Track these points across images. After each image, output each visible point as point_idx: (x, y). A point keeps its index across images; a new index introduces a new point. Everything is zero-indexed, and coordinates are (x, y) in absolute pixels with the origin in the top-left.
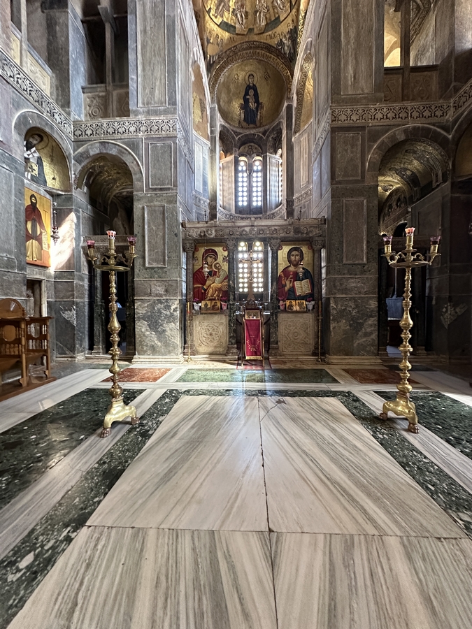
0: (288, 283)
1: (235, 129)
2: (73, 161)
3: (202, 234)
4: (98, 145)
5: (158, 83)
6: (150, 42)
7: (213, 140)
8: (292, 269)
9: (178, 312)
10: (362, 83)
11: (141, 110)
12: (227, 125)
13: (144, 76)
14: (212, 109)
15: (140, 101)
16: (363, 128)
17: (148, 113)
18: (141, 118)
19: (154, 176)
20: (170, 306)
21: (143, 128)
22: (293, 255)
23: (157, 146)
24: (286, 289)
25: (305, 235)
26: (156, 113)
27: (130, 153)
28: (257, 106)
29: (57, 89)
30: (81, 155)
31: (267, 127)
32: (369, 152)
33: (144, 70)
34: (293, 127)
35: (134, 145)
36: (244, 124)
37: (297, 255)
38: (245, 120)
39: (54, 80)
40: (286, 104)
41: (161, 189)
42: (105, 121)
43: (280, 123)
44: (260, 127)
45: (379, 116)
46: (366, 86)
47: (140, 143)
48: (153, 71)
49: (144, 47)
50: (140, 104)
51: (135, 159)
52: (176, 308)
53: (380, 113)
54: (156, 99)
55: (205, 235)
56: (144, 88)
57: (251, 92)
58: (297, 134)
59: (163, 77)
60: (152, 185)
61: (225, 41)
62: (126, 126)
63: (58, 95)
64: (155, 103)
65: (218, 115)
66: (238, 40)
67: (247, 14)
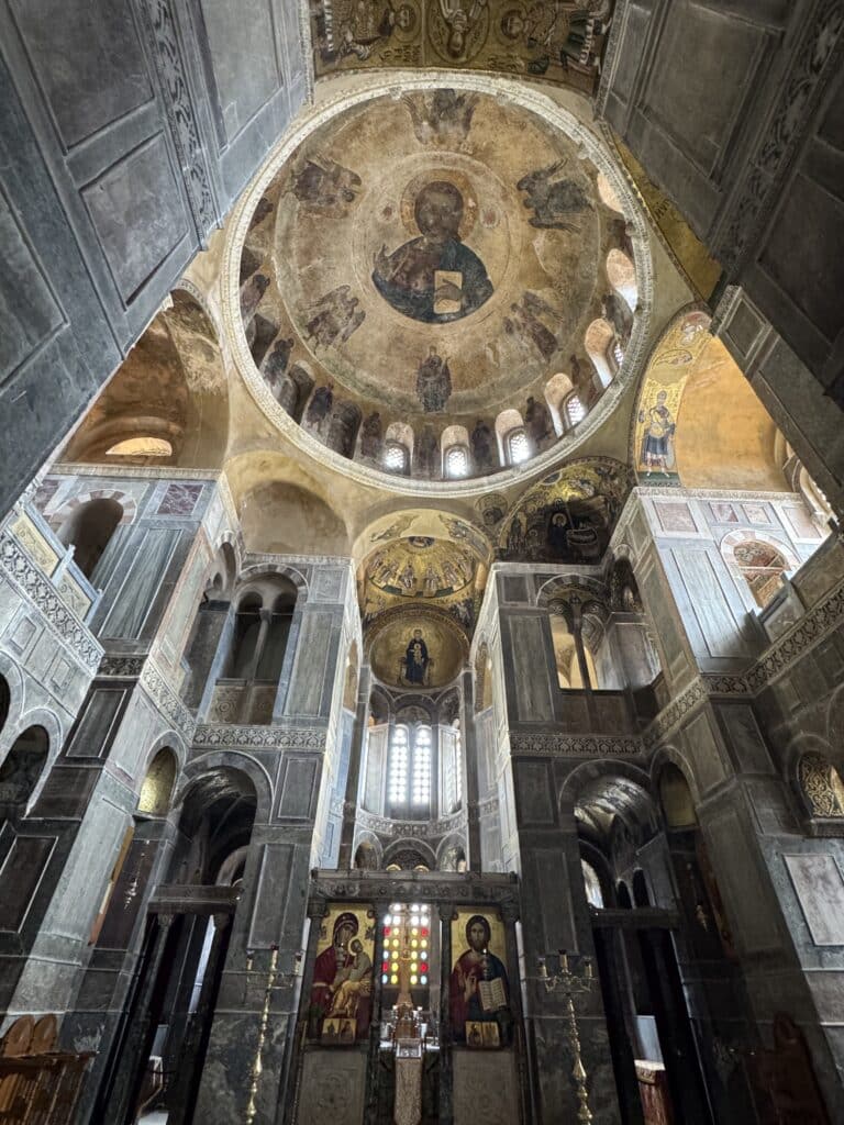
0: (468, 983)
1: (392, 688)
2: (182, 774)
3: (341, 891)
4: (221, 755)
5: (311, 691)
7: (360, 710)
8: (473, 956)
9: (283, 1044)
10: (541, 709)
11: (286, 718)
12: (381, 684)
13: (297, 683)
14: (364, 671)
15: (287, 709)
16: (548, 759)
17: (295, 722)
18: (284, 727)
19: (287, 802)
20: (273, 1033)
21: (285, 740)
22: (475, 930)
23: (297, 763)
24: (467, 995)
25: (489, 900)
26: (304, 723)
27: (260, 768)
28: (425, 661)
29: (190, 686)
30: (195, 766)
31: (438, 689)
32: (559, 790)
33: (298, 676)
34: (474, 702)
35: (268, 759)
36: (406, 682)
37: (480, 931)
38: (407, 677)
39: (189, 676)
40: (463, 672)
41: (293, 821)
42: (237, 729)
43: (455, 689)
44: (429, 687)
45: (564, 746)
46: (546, 713)
47: (277, 757)
48: (308, 679)
50: (286, 713)
51: (266, 777)
52: (283, 1036)
53: (564, 745)
54: (306, 708)
55: (344, 892)
56: (294, 695)
57: (417, 647)
58: (480, 714)
59: (318, 685)
60: (282, 814)
61: (388, 601)
62: (264, 736)
63: (188, 693)
64: (305, 712)
65: (372, 675)
66: (404, 601)
67: (415, 580)
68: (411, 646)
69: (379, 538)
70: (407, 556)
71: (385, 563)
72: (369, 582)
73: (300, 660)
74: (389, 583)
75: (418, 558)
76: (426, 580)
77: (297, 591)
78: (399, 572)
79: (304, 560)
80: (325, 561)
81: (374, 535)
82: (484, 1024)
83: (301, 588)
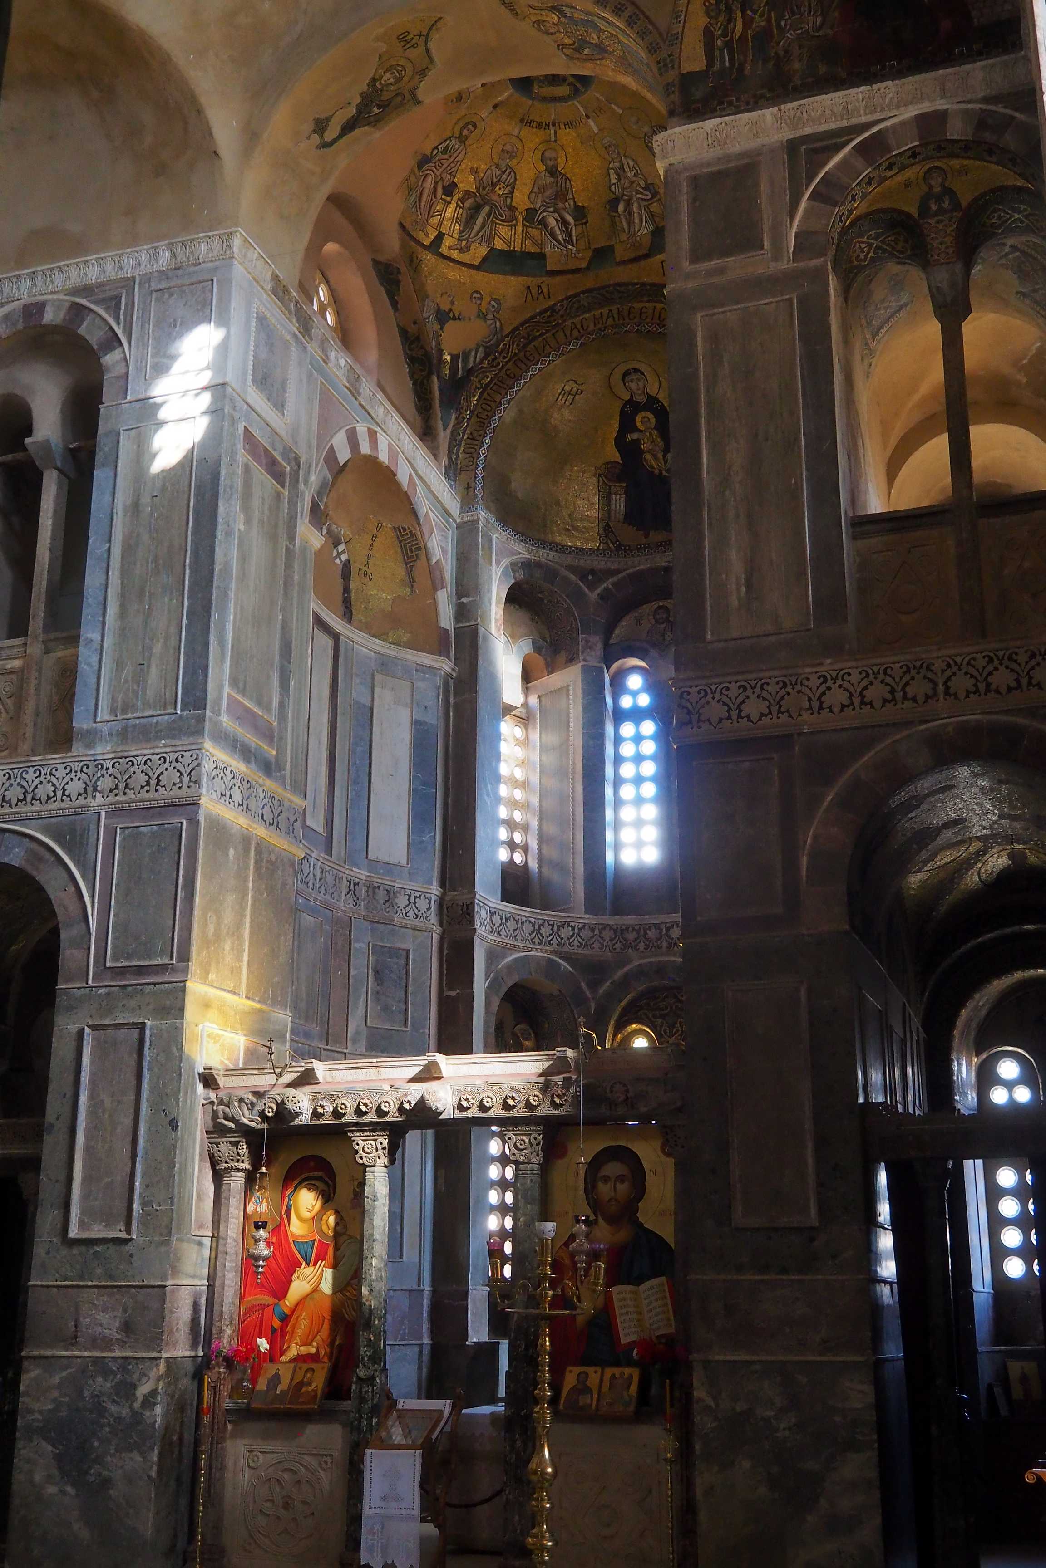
0: (586, 1288)
1: (584, 562)
3: (270, 1113)
5: (158, 649)
6: (145, 538)
7: (462, 644)
9: (158, 1410)
10: (775, 599)
11: (105, 729)
13: (123, 633)
14: (467, 534)
15: (103, 704)
16: (784, 741)
17: (124, 735)
18: (103, 750)
19: (123, 929)
20: (134, 1387)
21: (106, 783)
22: (606, 1179)
23: (139, 835)
26: (146, 734)
27: (61, 861)
32: (808, 817)
33: (123, 613)
35: (73, 834)
37: (621, 1178)
41: (141, 971)
45: (837, 697)
46: (784, 607)
47: (93, 827)
48: (148, 615)
49: (129, 549)
50: (103, 714)
51: (73, 878)
52: (154, 1393)
54: (150, 693)
56: (119, 665)
57: (644, 420)
59: (173, 630)
60: (115, 958)
62: (57, 780)
64: (147, 705)
65: (499, 536)
66: (560, 289)
67: (580, 213)
68: (627, 423)
69: (348, 127)
70: (532, 138)
71: (466, 182)
72: (429, 258)
73: (125, 572)
74: (499, 244)
75: (567, 136)
76: (613, 203)
77: (100, 370)
78: (521, 199)
79: (109, 267)
80: (165, 257)
81: (320, 126)
82: (609, 1372)
83: (110, 359)
